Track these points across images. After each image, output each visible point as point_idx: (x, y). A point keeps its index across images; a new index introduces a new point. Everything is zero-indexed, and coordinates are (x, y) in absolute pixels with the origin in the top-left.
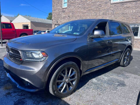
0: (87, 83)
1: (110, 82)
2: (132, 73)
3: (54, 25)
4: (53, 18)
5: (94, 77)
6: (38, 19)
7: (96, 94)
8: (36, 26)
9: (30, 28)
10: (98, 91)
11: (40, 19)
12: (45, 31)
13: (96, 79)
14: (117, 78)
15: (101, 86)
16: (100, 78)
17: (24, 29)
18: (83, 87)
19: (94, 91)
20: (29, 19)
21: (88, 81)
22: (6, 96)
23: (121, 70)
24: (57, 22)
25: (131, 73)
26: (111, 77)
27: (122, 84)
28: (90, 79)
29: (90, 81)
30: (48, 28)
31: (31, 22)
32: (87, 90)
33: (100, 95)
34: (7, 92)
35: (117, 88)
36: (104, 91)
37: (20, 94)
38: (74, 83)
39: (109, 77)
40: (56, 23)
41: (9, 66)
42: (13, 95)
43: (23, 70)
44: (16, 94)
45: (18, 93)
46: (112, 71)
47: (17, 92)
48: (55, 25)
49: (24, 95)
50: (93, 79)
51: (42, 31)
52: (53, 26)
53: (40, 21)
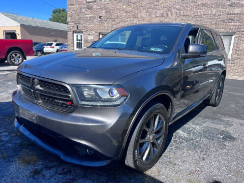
0: (172, 140)
1: (209, 134)
2: (233, 117)
3: (72, 32)
4: (69, 19)
5: (178, 128)
6: (35, 19)
7: (197, 157)
8: (31, 35)
9: (19, 37)
10: (197, 152)
11: (39, 20)
12: (51, 44)
13: (183, 131)
14: (214, 126)
15: (197, 142)
16: (189, 128)
17: (6, 38)
18: (168, 147)
19: (190, 152)
20: (15, 20)
21: (172, 136)
22: (34, 178)
23: (213, 113)
24: (77, 27)
25: (230, 116)
26: (205, 125)
27: (229, 137)
28: (174, 132)
29: (174, 134)
31: (22, 26)
32: (179, 152)
33: (204, 159)
34: (31, 168)
35: (225, 145)
36: (206, 152)
37: (60, 170)
38: (159, 142)
39: (201, 125)
40: (76, 28)
42: (48, 173)
43: (80, 124)
44: (53, 171)
45: (55, 169)
46: (199, 114)
47: (52, 167)
48: (74, 32)
49: (70, 172)
50: (178, 131)
51: (44, 43)
52: (70, 35)
53: (39, 25)
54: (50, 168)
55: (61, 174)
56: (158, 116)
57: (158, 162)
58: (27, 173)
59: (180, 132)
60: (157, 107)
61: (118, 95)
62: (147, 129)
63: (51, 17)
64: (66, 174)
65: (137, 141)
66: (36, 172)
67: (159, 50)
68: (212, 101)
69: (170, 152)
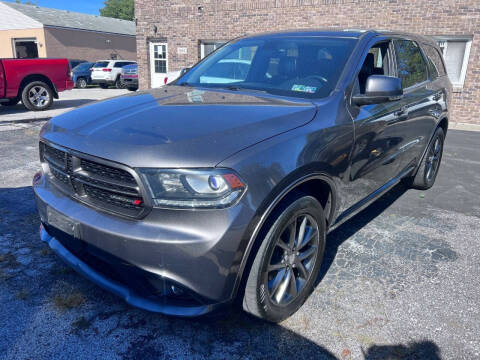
0: (336, 258)
1: (407, 248)
2: (458, 211)
3: (145, 41)
4: (138, 14)
5: (349, 235)
6: (72, 14)
7: (380, 294)
8: (66, 45)
9: (42, 54)
10: (381, 282)
12: (106, 64)
13: (358, 241)
14: (418, 230)
15: (383, 263)
16: (369, 235)
17: (18, 53)
18: (327, 274)
19: (368, 283)
20: (34, 16)
21: (336, 251)
23: (420, 203)
24: (156, 31)
25: (451, 209)
26: (401, 228)
27: (446, 253)
28: (340, 243)
29: (340, 248)
30: (111, 51)
31: (47, 28)
32: (346, 284)
33: (393, 296)
35: (436, 269)
36: (399, 281)
37: (125, 320)
38: (308, 266)
39: (394, 228)
40: (152, 33)
41: (82, 225)
42: (103, 326)
43: (157, 241)
44: (112, 322)
45: (116, 318)
46: (392, 206)
47: (111, 314)
48: (149, 39)
49: (143, 323)
50: (348, 241)
51: (91, 61)
52: (141, 44)
53: (80, 26)
54: (107, 316)
55: (126, 327)
56: (305, 220)
57: (307, 302)
58: (67, 325)
59: (352, 244)
60: (302, 204)
61: (226, 187)
62: (282, 246)
63: (103, 7)
64: (135, 326)
65: (263, 269)
66: (83, 324)
67: (309, 90)
68: (418, 180)
69: (329, 282)
